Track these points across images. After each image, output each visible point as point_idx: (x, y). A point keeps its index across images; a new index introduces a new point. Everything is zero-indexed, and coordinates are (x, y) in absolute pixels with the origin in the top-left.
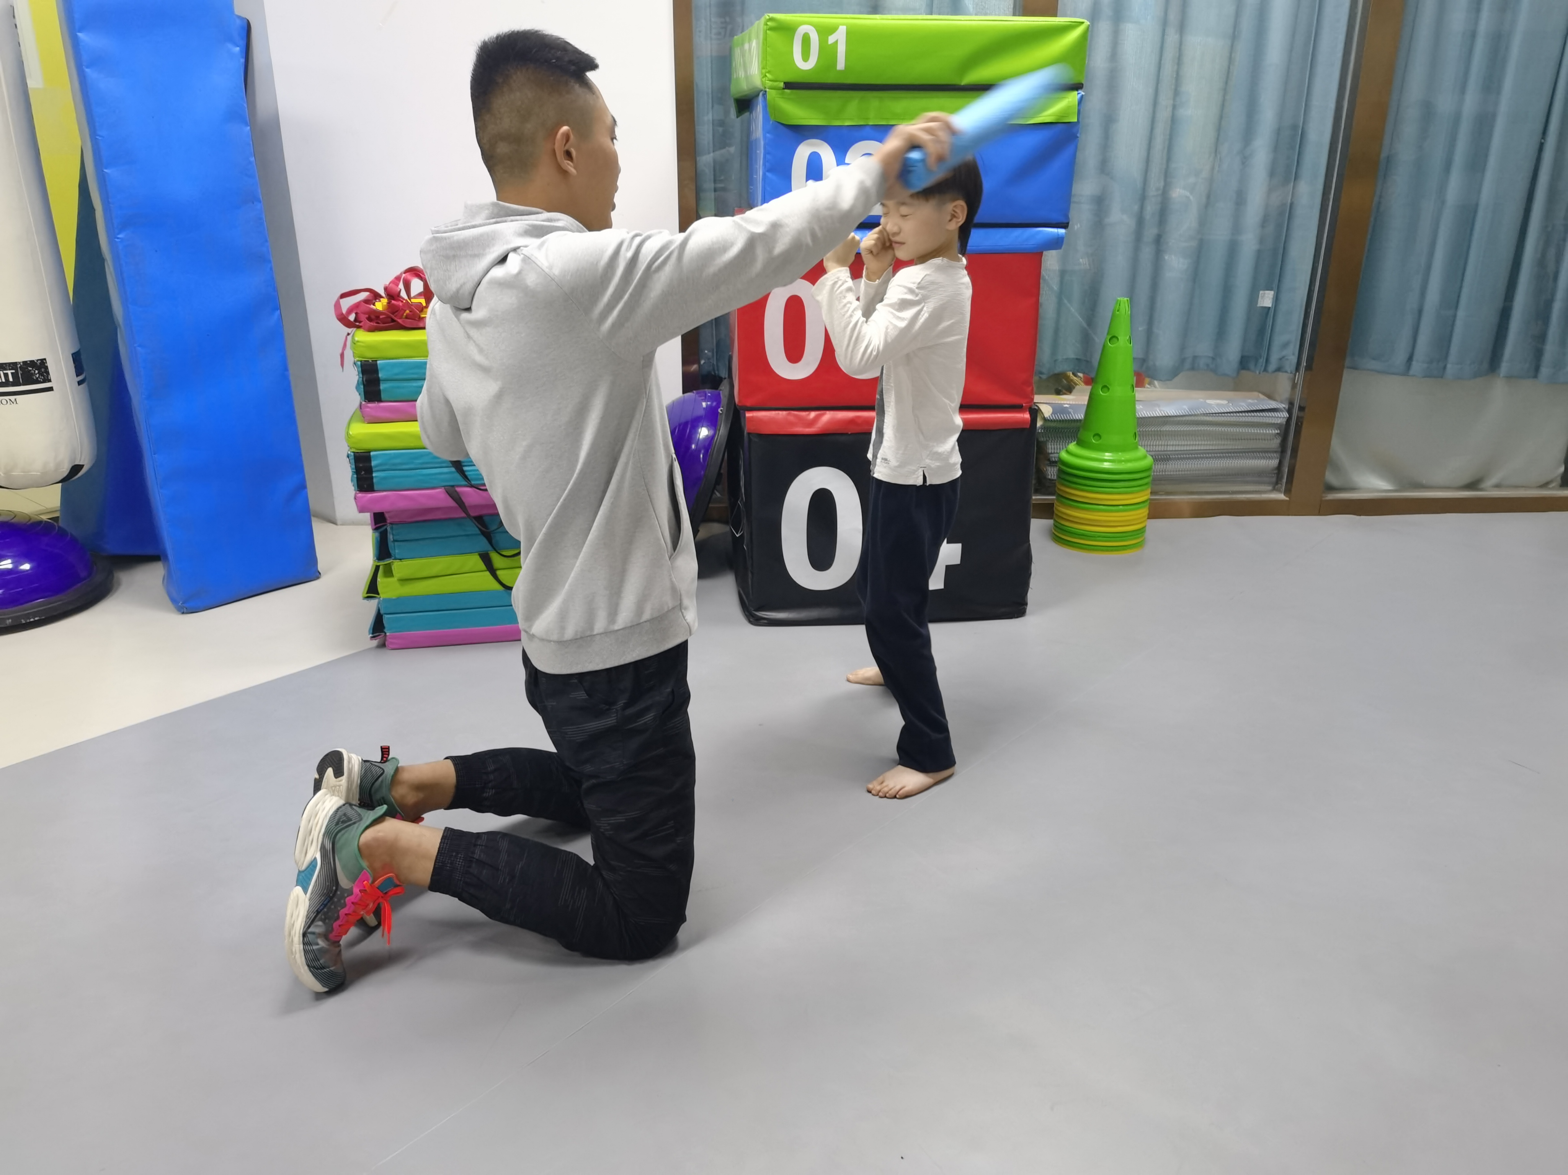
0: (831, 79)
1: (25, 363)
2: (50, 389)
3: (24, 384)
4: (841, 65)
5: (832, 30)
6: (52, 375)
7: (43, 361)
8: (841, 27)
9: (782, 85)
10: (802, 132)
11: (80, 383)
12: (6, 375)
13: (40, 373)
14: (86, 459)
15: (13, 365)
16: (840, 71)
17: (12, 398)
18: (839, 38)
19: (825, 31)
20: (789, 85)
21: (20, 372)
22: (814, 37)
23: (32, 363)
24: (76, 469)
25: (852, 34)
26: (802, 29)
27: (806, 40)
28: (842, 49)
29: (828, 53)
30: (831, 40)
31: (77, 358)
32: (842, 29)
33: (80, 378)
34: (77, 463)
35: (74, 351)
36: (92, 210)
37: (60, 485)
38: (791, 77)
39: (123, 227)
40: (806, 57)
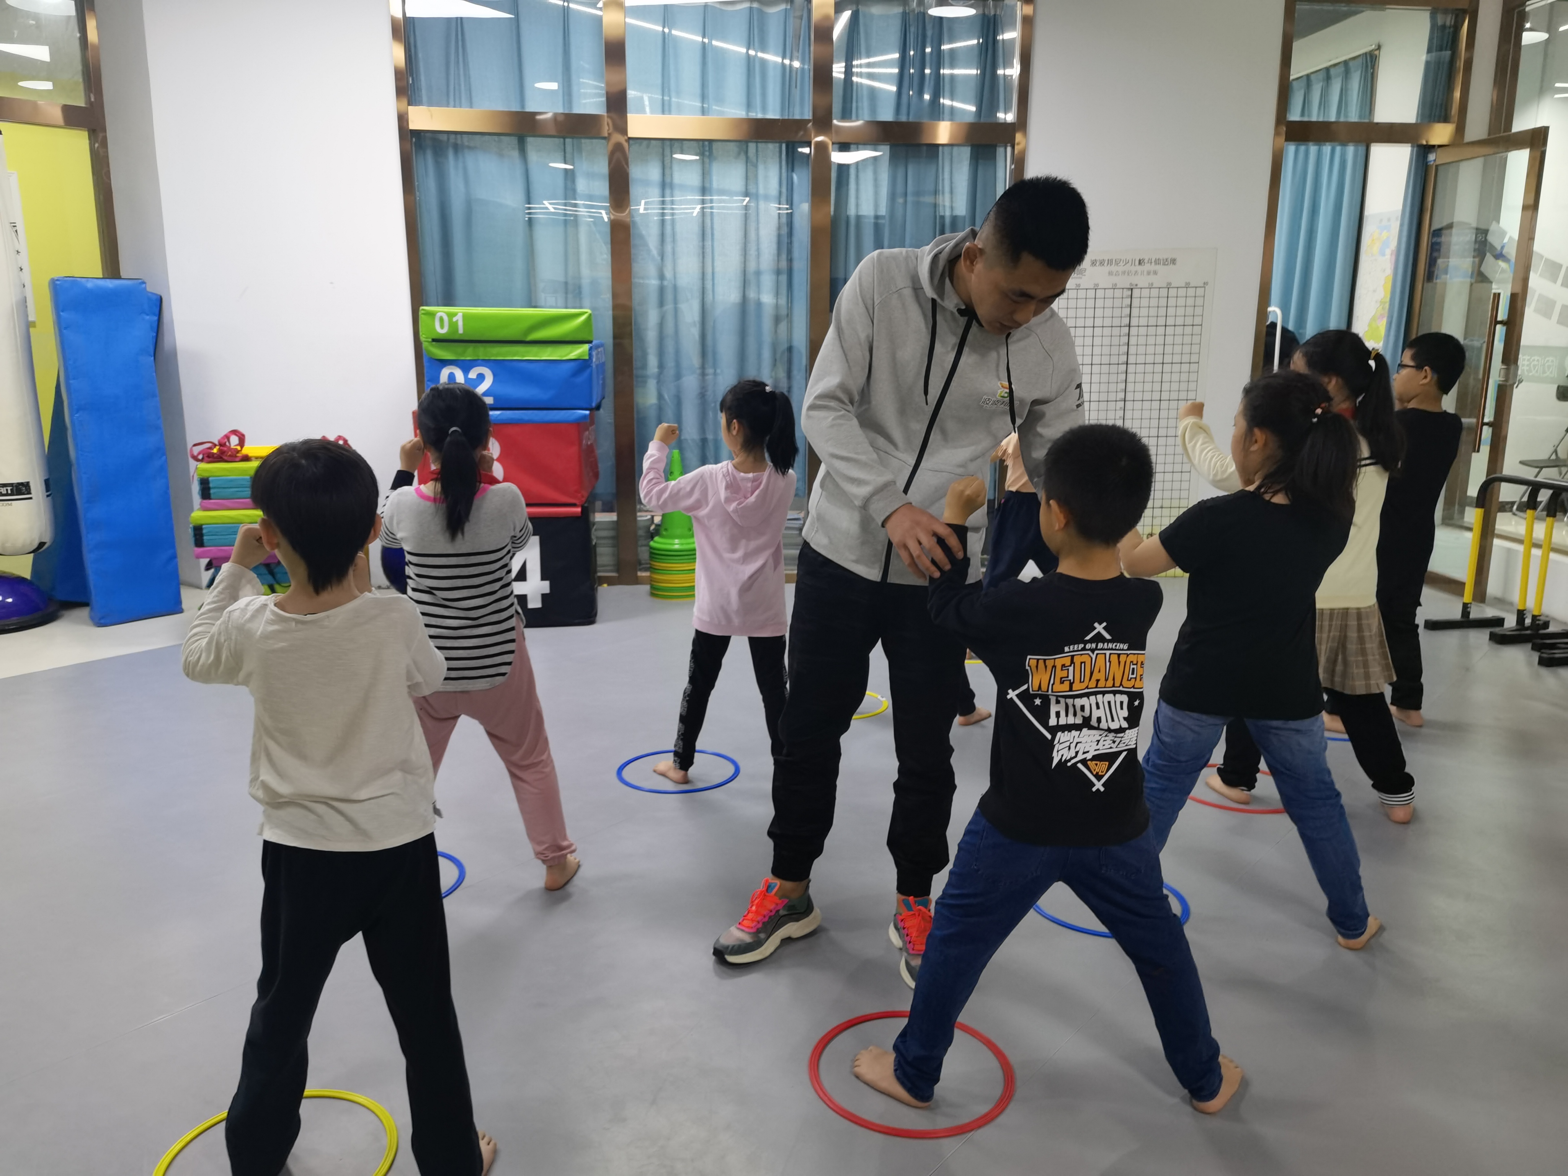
0: (456, 337)
1: (18, 483)
2: (31, 498)
3: (17, 495)
4: (461, 331)
5: (455, 314)
6: (33, 490)
7: (28, 483)
8: (459, 314)
9: (430, 340)
10: (445, 363)
11: (48, 496)
12: (7, 490)
13: (26, 490)
14: (47, 539)
15: (11, 485)
16: (461, 334)
17: (10, 502)
18: (459, 319)
19: (451, 316)
20: (434, 340)
21: (15, 488)
22: (446, 318)
23: (22, 484)
24: (42, 544)
25: (465, 317)
26: (439, 314)
27: (441, 319)
28: (460, 324)
29: (453, 326)
30: (454, 319)
31: (47, 483)
32: (460, 315)
33: (48, 493)
34: (43, 541)
35: (46, 478)
36: (62, 403)
37: (32, 555)
38: (434, 337)
39: (78, 411)
40: (442, 327)
